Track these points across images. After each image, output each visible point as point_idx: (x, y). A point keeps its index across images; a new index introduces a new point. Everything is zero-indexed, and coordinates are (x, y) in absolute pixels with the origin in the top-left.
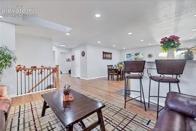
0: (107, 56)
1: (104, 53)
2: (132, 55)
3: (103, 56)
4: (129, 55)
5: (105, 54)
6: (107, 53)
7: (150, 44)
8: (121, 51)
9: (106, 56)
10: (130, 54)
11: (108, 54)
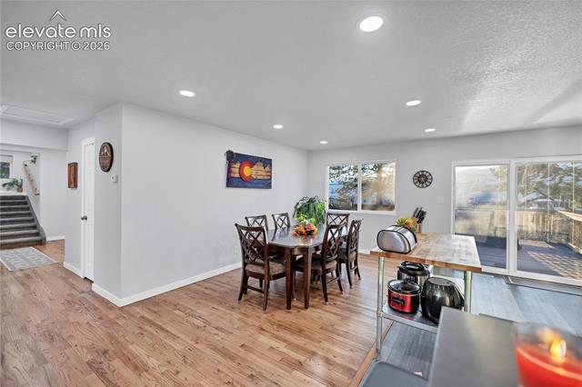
0: (247, 171)
1: (232, 157)
2: (344, 170)
3: (229, 171)
4: (334, 169)
5: (238, 165)
6: (251, 161)
7: (432, 130)
8: (310, 153)
9: (241, 172)
10: (339, 168)
11: (252, 165)
